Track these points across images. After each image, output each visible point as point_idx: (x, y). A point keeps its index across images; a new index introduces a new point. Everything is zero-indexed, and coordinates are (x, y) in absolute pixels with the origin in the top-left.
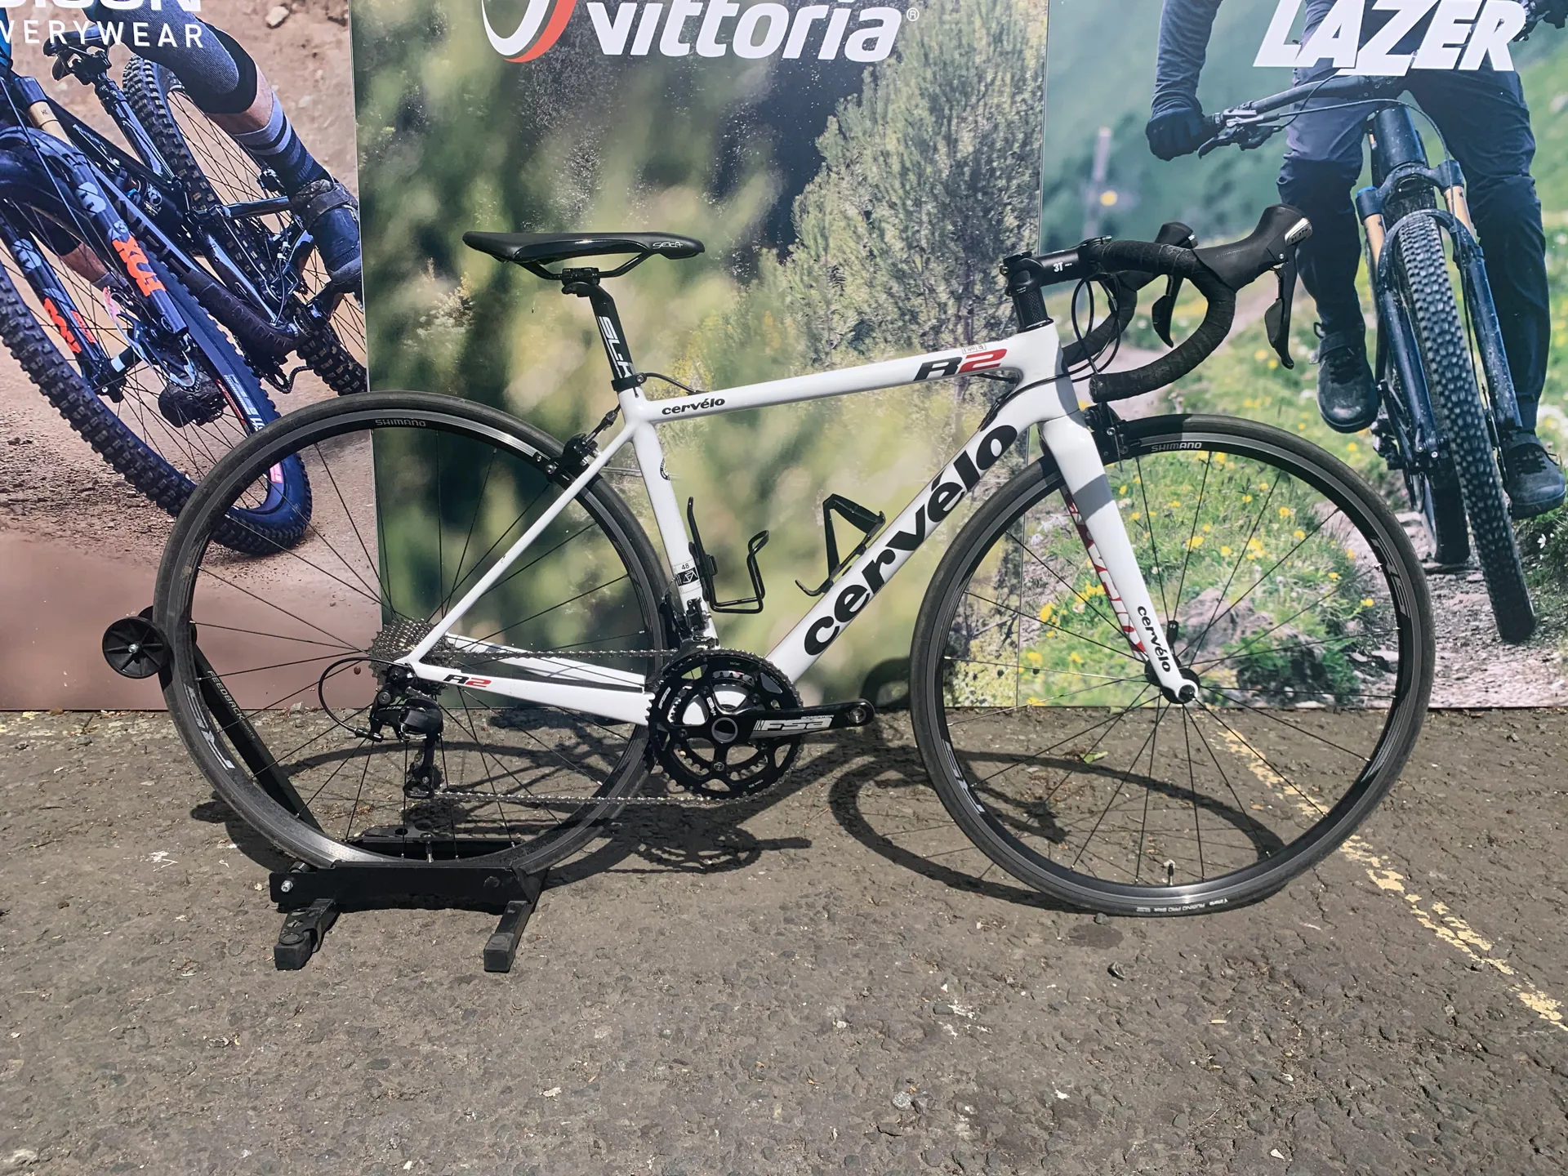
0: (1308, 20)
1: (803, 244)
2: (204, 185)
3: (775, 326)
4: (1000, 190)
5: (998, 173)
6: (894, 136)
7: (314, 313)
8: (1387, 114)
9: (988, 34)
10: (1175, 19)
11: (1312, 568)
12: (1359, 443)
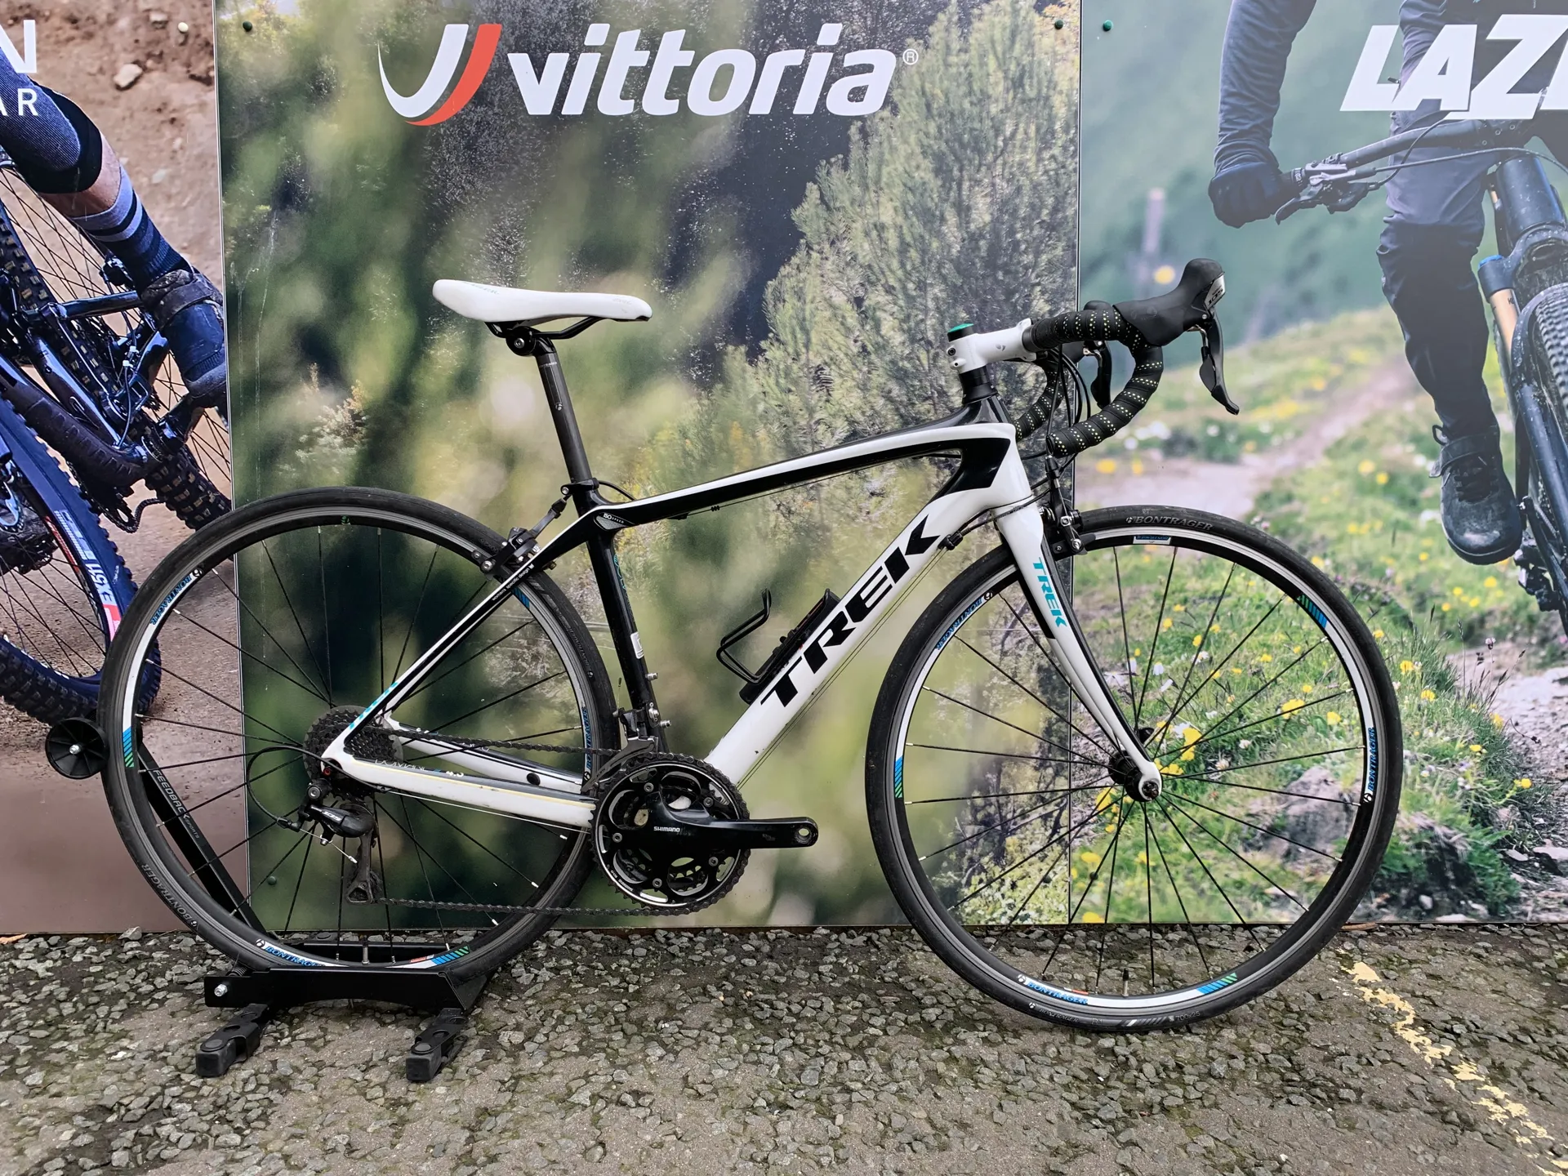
0: (1405, 54)
1: (778, 340)
2: (35, 279)
3: (745, 440)
4: (1026, 268)
5: (1023, 247)
6: (890, 205)
7: (168, 432)
8: (1512, 166)
9: (1006, 78)
10: (1240, 55)
11: (1447, 738)
12: (1499, 576)
